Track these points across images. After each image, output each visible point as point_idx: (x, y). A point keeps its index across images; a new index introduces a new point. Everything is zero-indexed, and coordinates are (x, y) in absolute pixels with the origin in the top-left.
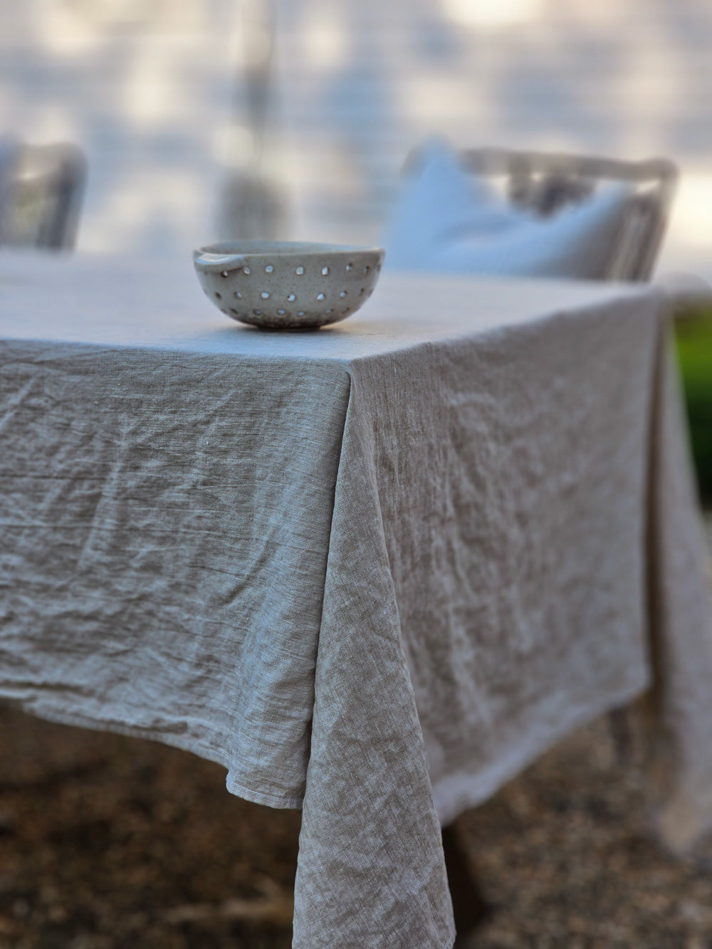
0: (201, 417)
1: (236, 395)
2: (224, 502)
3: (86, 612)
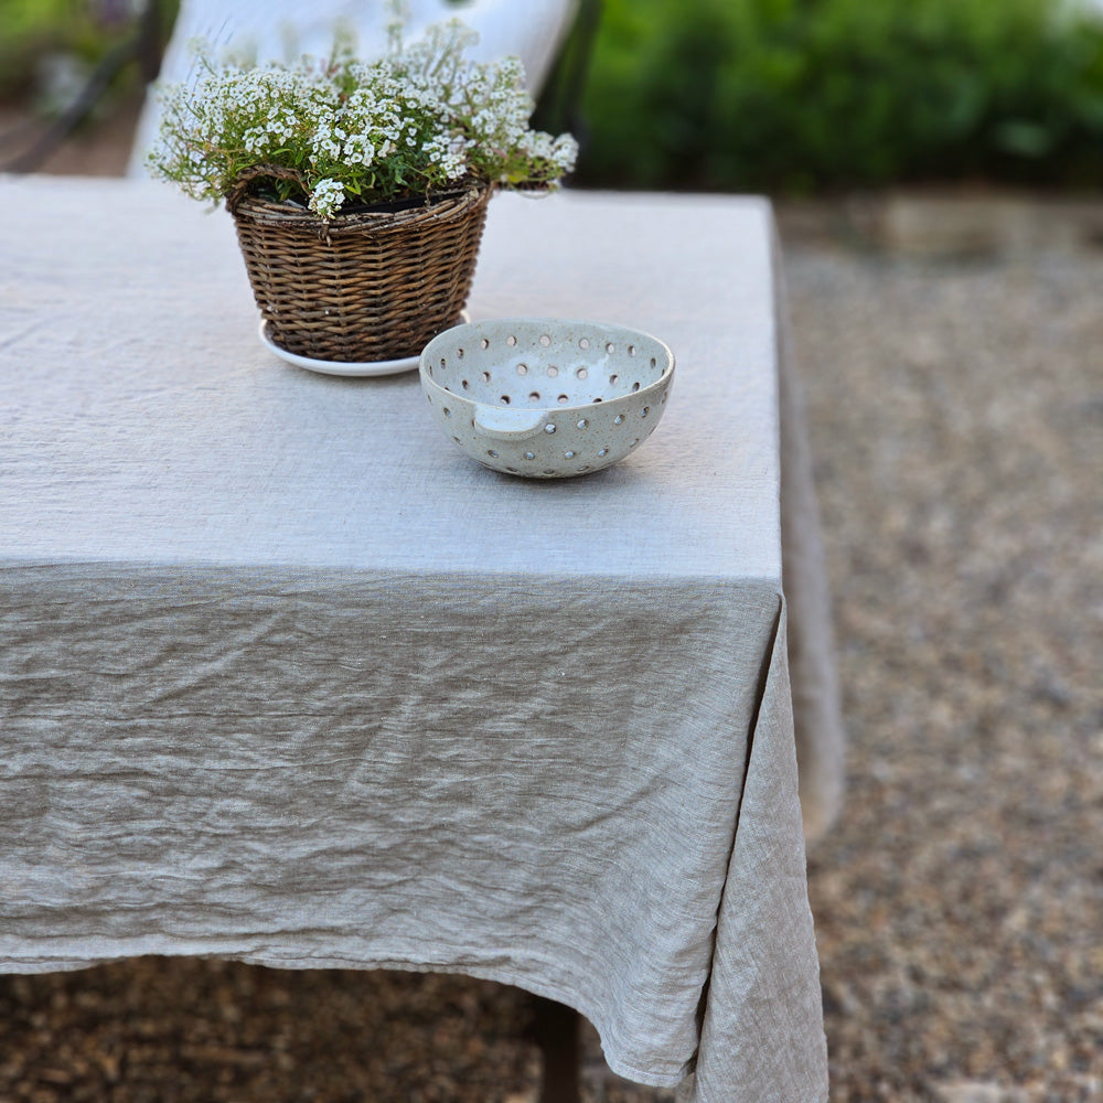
0: (554, 647)
2: (584, 730)
3: (347, 848)
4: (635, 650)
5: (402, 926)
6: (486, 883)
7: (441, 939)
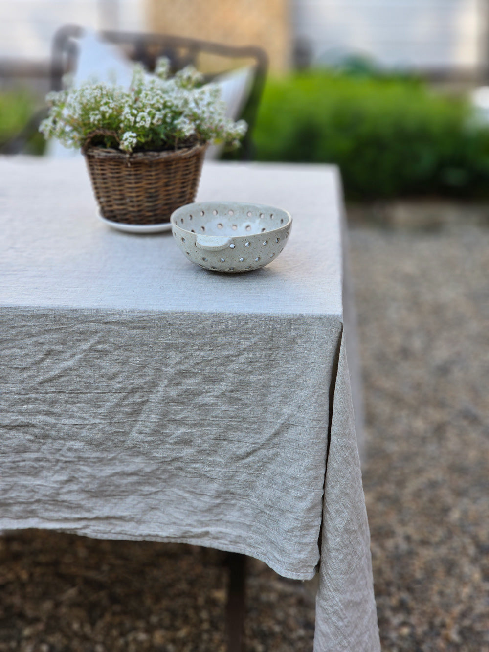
0: (233, 352)
1: (261, 339)
2: (246, 401)
3: (130, 472)
4: (272, 354)
5: (156, 517)
6: (198, 491)
7: (174, 523)
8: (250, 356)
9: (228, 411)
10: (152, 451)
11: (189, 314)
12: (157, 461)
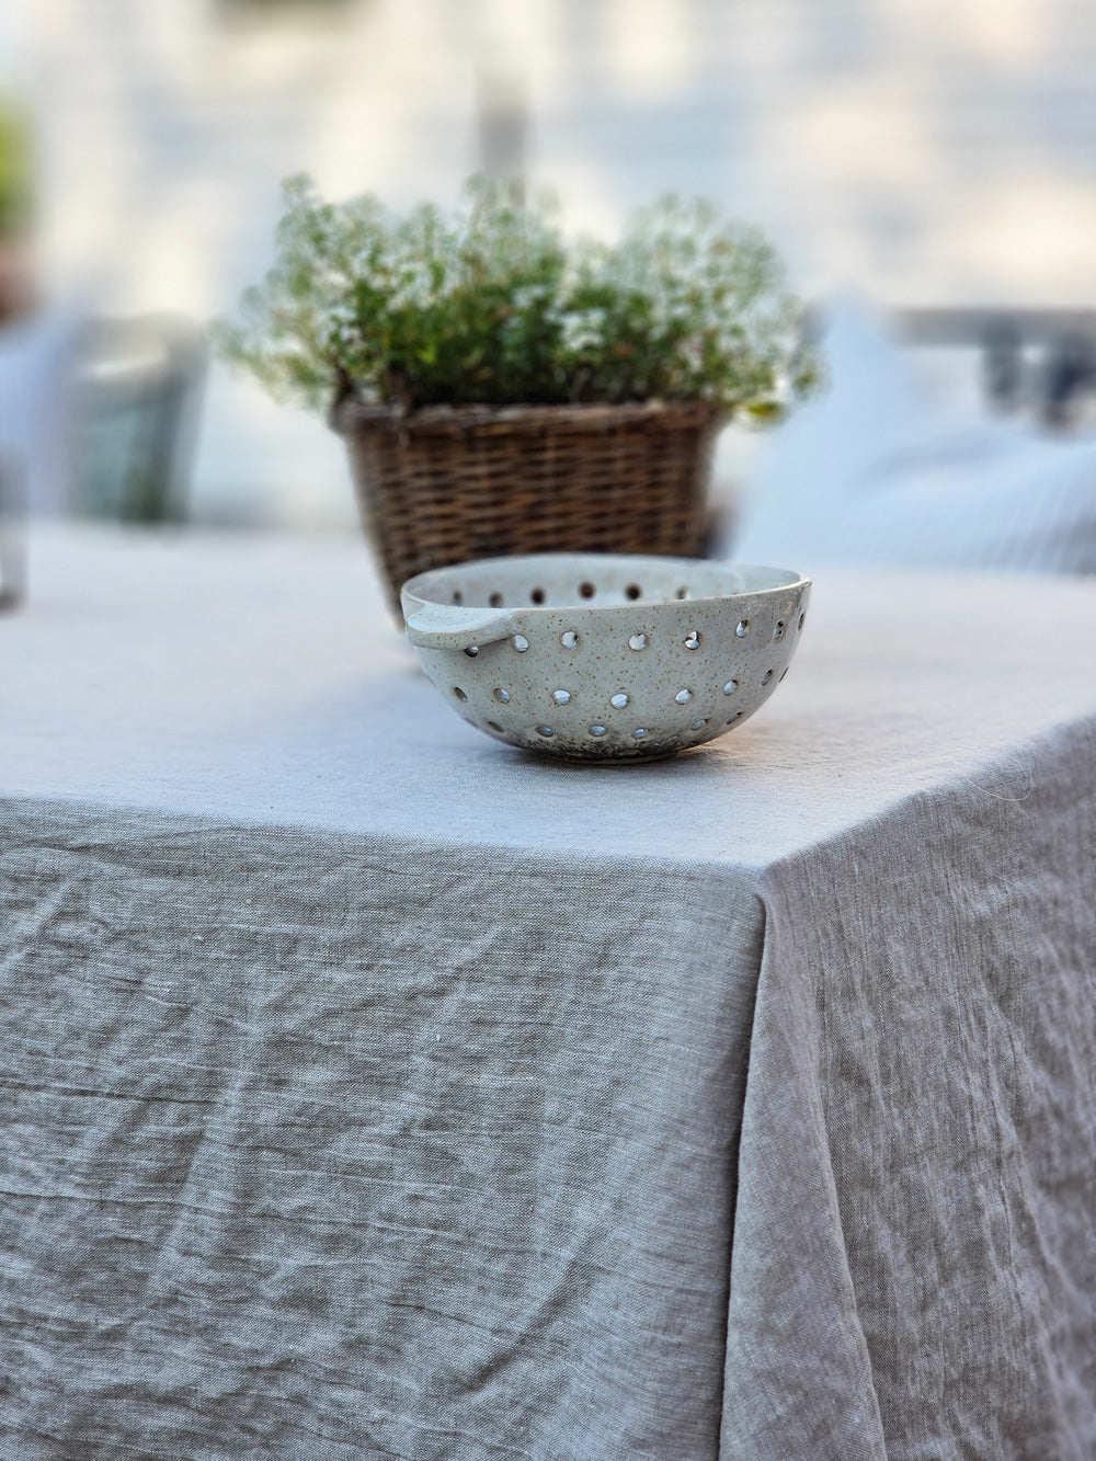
0: (426, 979)
1: (504, 938)
4: (544, 998)
8: (476, 998)
9: (422, 1198)
10: (222, 1323)
11: (298, 834)
12: (234, 1363)
